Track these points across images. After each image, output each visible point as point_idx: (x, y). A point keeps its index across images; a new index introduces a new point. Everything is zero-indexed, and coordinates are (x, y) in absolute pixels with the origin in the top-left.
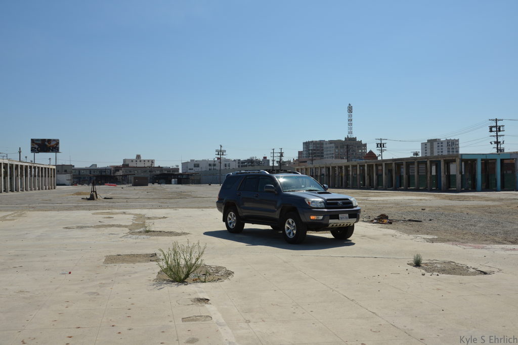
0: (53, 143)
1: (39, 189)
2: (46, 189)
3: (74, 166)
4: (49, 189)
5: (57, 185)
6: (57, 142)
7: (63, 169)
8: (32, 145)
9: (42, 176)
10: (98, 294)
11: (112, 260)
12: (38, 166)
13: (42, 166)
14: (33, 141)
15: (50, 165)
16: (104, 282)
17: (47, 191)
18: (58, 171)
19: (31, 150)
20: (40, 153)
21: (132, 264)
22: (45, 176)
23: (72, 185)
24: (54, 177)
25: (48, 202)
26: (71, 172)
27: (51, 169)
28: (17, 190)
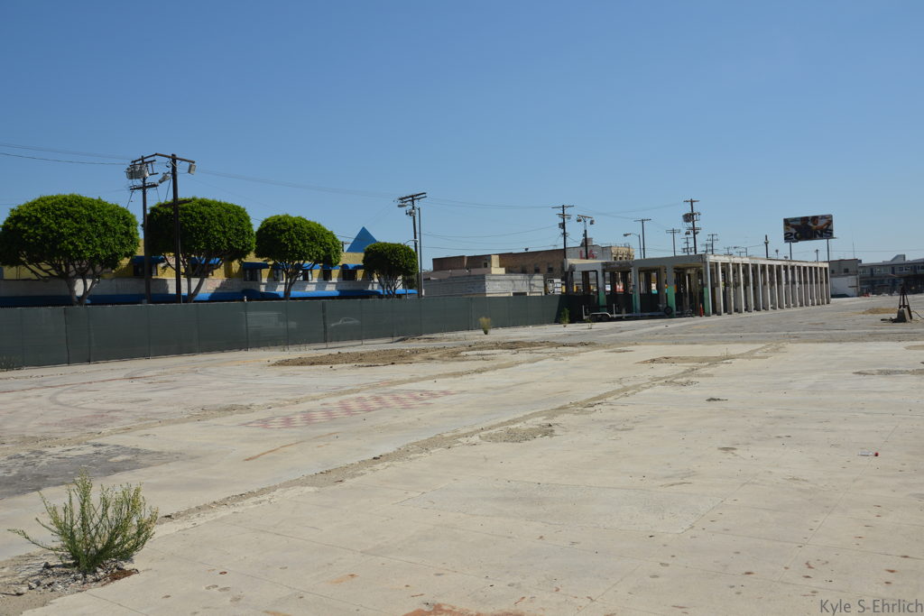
0: (821, 223)
1: (801, 305)
2: (813, 304)
3: (860, 261)
4: (818, 304)
5: (833, 296)
6: (829, 220)
7: (841, 268)
8: (785, 229)
9: (806, 282)
12: (798, 264)
13: (805, 265)
14: (787, 222)
15: (817, 261)
17: (816, 307)
18: (833, 272)
19: (785, 239)
22: (811, 282)
23: (860, 294)
24: (827, 282)
25: (820, 326)
26: (856, 273)
27: (821, 268)
28: (765, 308)
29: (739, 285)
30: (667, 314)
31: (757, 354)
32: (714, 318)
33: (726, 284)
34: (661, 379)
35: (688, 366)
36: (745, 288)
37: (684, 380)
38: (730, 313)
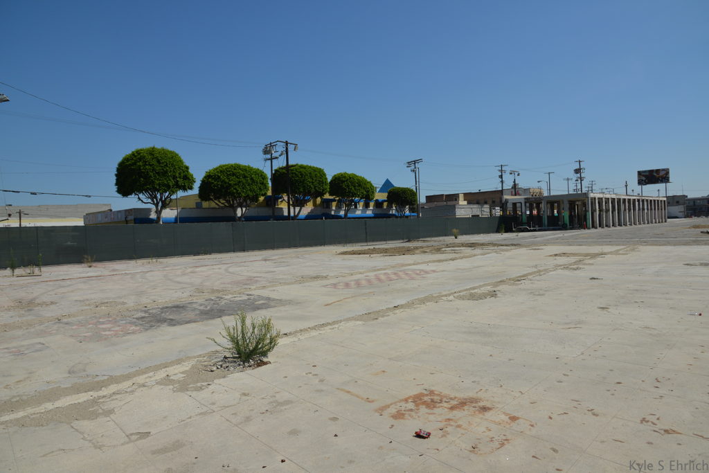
0: (662, 173)
1: (648, 223)
2: (656, 222)
3: (687, 196)
4: (659, 222)
5: (669, 218)
6: (667, 171)
7: (675, 200)
8: (639, 177)
9: (651, 209)
12: (647, 198)
13: (651, 199)
14: (640, 173)
15: (659, 197)
18: (669, 203)
19: (639, 183)
20: (648, 185)
22: (655, 209)
23: (686, 217)
24: (665, 209)
26: (684, 203)
27: (661, 201)
28: (625, 225)
29: (609, 210)
30: (564, 227)
31: (621, 252)
32: (593, 230)
33: (601, 210)
34: (561, 266)
35: (577, 258)
36: (612, 213)
37: (575, 267)
38: (603, 228)
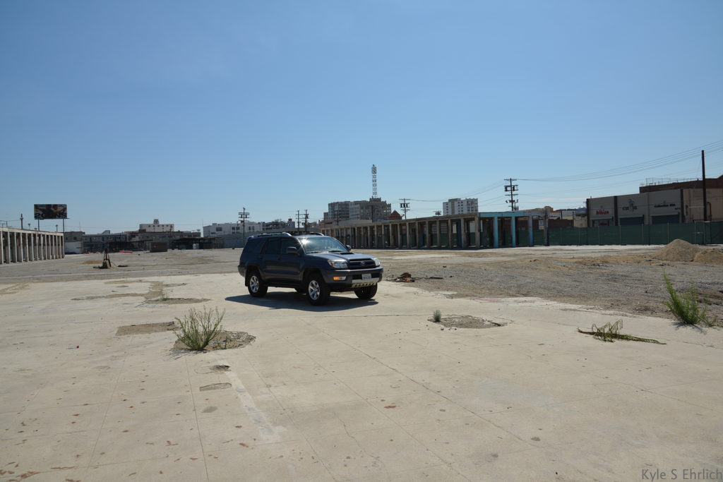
0: (59, 209)
1: (45, 259)
2: (53, 258)
3: (84, 233)
4: (56, 258)
5: (66, 253)
6: (64, 207)
7: (71, 237)
8: (35, 211)
9: (48, 245)
10: (109, 368)
11: (124, 331)
12: (43, 233)
13: (48, 234)
14: (36, 207)
15: (56, 232)
16: (115, 354)
17: (55, 260)
18: (67, 239)
19: (35, 217)
20: (45, 220)
21: (147, 335)
22: (52, 245)
23: (83, 252)
24: (62, 245)
25: (55, 272)
26: (81, 240)
27: (58, 237)
28: (20, 261)
31: (8, 291)
